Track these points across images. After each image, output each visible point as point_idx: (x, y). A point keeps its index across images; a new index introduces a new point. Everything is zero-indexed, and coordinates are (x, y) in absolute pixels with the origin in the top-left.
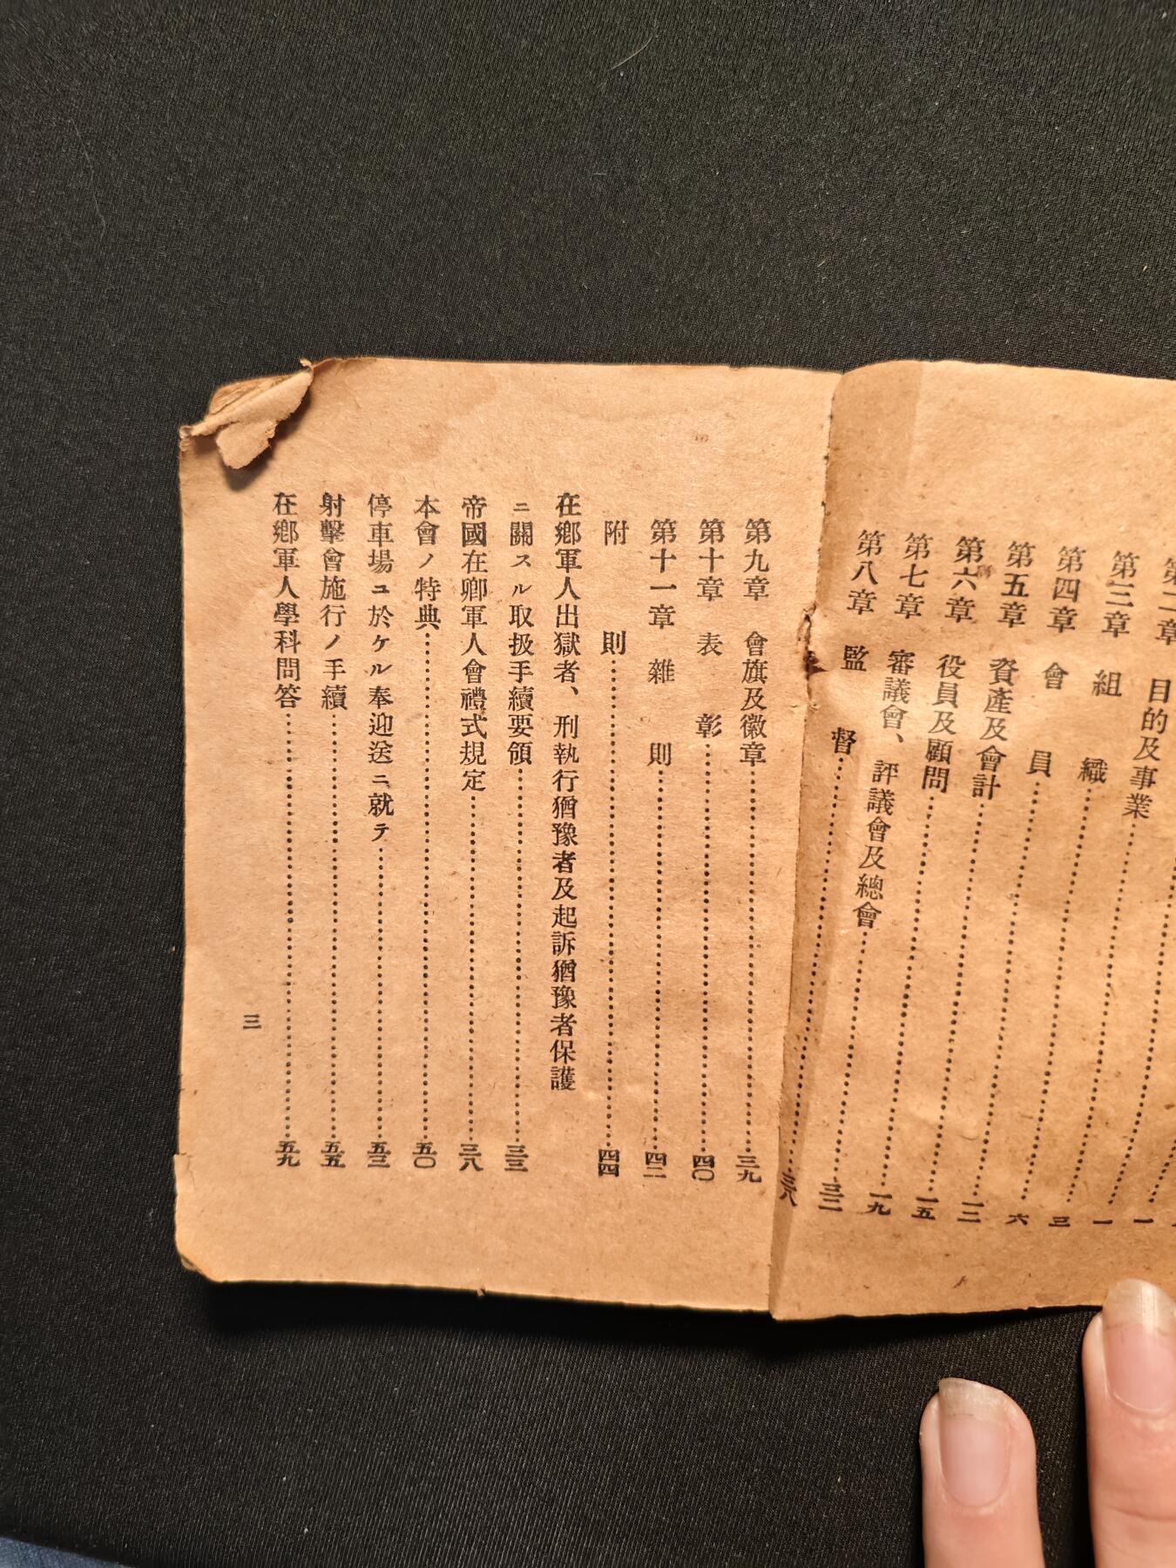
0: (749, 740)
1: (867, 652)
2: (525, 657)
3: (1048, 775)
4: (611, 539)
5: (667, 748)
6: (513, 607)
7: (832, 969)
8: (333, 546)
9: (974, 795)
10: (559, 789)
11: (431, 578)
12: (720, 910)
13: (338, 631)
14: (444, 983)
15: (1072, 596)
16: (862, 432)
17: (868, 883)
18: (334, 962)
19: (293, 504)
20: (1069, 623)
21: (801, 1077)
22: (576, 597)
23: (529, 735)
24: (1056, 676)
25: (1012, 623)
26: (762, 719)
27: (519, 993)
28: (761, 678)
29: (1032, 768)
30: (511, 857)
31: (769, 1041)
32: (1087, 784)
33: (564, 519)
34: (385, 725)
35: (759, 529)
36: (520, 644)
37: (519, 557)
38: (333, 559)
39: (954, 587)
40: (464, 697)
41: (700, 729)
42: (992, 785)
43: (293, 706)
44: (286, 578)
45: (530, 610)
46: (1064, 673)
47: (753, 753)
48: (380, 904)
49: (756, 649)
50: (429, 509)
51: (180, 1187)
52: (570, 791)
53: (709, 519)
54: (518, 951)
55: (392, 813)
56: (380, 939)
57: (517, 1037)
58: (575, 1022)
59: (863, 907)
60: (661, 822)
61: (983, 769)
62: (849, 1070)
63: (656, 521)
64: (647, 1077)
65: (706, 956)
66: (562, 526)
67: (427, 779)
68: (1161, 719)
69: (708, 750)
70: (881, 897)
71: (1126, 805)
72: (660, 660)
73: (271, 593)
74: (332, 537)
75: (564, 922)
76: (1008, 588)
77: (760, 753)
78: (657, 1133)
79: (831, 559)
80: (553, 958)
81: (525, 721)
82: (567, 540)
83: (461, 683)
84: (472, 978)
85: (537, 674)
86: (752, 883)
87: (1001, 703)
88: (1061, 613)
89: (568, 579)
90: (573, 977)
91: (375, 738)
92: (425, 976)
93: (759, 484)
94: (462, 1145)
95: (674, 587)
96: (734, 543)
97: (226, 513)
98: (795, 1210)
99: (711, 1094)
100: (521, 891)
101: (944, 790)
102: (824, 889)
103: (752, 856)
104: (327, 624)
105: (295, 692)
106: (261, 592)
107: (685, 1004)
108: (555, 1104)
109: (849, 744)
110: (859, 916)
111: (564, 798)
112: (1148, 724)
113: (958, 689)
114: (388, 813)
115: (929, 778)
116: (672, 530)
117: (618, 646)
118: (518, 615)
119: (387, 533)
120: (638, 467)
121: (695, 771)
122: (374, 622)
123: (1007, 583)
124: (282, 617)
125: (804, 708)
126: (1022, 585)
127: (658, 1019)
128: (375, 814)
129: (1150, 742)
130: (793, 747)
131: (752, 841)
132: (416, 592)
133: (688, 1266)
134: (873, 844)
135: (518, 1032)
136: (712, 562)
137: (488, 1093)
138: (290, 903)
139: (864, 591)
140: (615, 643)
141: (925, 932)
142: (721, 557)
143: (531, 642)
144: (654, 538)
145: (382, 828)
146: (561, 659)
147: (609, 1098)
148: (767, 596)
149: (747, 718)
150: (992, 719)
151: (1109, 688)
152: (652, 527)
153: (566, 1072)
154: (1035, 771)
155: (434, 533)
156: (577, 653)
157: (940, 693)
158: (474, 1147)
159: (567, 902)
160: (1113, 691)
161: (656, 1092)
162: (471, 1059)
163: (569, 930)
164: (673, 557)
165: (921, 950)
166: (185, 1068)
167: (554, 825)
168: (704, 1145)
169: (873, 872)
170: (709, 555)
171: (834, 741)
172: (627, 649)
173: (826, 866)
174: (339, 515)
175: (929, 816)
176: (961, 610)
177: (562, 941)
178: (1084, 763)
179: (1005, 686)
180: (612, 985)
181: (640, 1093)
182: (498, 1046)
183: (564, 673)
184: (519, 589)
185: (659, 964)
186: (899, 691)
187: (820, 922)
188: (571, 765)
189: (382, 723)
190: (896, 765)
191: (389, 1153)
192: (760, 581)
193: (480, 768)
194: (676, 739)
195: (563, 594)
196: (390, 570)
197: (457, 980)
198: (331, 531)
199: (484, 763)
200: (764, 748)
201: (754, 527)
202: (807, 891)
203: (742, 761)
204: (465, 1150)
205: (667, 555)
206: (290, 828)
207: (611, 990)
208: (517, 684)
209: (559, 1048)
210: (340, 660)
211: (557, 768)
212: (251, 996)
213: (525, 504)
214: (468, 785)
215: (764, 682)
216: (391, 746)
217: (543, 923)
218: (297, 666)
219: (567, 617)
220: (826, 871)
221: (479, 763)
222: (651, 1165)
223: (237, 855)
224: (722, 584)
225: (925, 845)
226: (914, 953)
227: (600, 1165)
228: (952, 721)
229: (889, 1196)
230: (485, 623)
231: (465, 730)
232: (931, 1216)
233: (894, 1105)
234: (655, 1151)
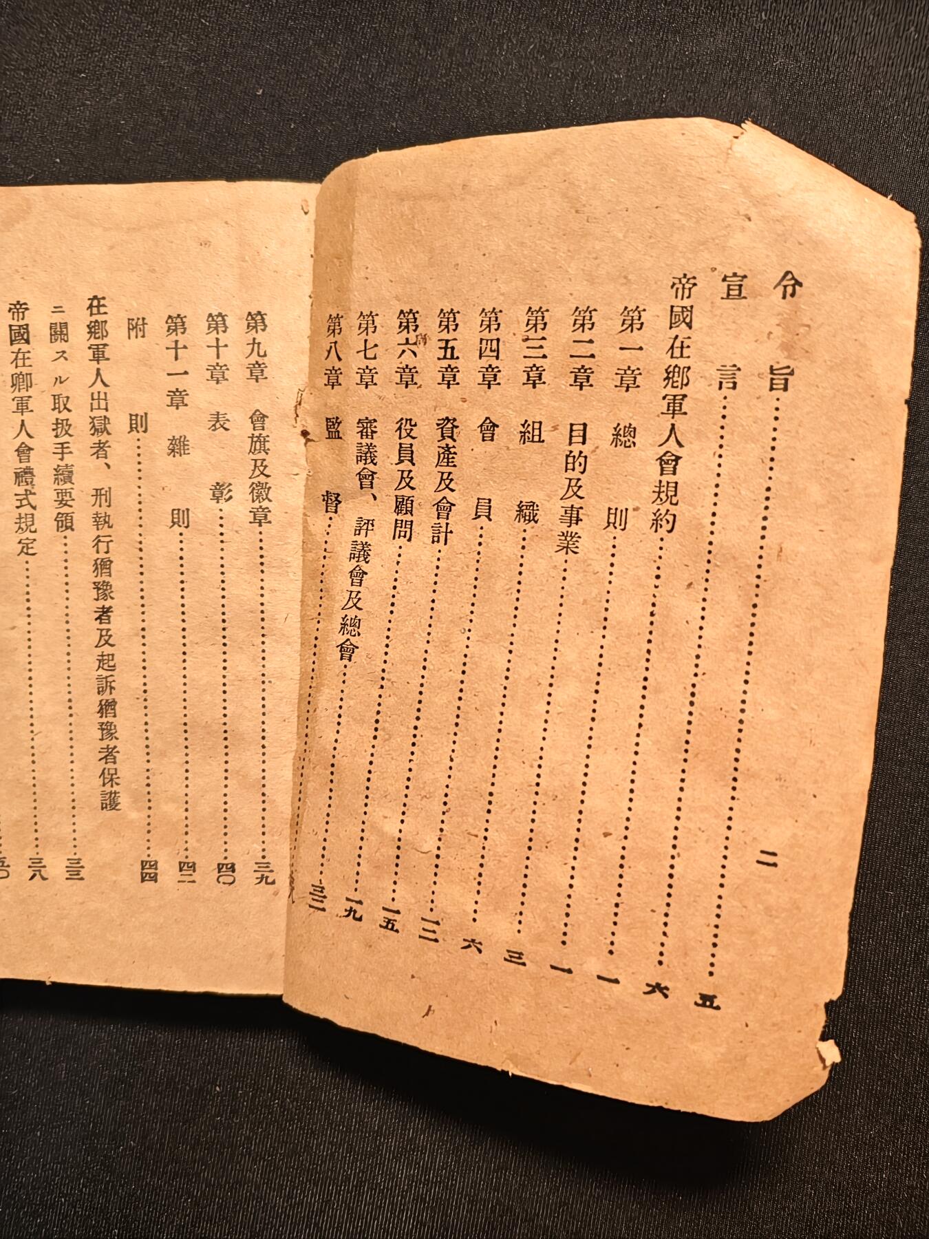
0: (257, 505)
2: (66, 438)
3: (490, 520)
4: (133, 334)
5: (186, 513)
6: (54, 396)
7: (320, 698)
9: (433, 542)
10: (98, 552)
12: (237, 652)
14: (10, 721)
15: (495, 354)
17: (348, 622)
20: (495, 380)
22: (106, 385)
23: (71, 506)
24: (489, 429)
25: (449, 384)
26: (267, 486)
27: (72, 728)
28: (265, 450)
29: (476, 514)
30: (60, 613)
31: (280, 763)
32: (522, 525)
33: (94, 318)
35: (256, 320)
36: (61, 427)
37: (57, 352)
39: (400, 356)
40: (17, 475)
41: (214, 495)
42: (446, 532)
45: (68, 398)
46: (495, 426)
47: (260, 515)
49: (258, 425)
52: (107, 552)
53: (215, 313)
54: (69, 693)
57: (71, 766)
58: (118, 752)
59: (344, 643)
60: (183, 577)
61: (438, 518)
62: (331, 786)
63: (170, 317)
64: (179, 797)
65: (225, 692)
66: (93, 324)
68: (582, 460)
69: (221, 514)
70: (359, 634)
71: (558, 543)
72: (177, 437)
75: (106, 667)
76: (441, 353)
77: (266, 515)
78: (188, 845)
80: (96, 698)
81: (68, 494)
83: (13, 463)
84: (32, 717)
85: (76, 453)
86: (263, 628)
87: (448, 458)
88: (487, 371)
89: (98, 370)
90: (115, 713)
93: (254, 280)
94: (31, 859)
95: (186, 373)
96: (236, 332)
98: (293, 906)
99: (230, 810)
100: (70, 642)
101: (409, 540)
102: (316, 629)
103: (262, 604)
107: (209, 733)
108: (105, 823)
109: (336, 505)
110: (341, 651)
111: (103, 559)
112: (570, 466)
113: (414, 448)
115: (398, 529)
116: (183, 323)
117: (142, 426)
118: (59, 403)
120: (154, 271)
121: (212, 532)
123: (440, 348)
125: (304, 475)
126: (453, 348)
129: (573, 483)
130: (296, 509)
131: (262, 592)
133: (215, 957)
134: (353, 589)
135: (72, 762)
136: (218, 351)
137: (50, 814)
139: (333, 368)
140: (139, 423)
141: (393, 664)
142: (226, 346)
143: (70, 425)
144: (168, 331)
146: (95, 439)
147: (149, 816)
149: (254, 486)
150: (443, 473)
151: (533, 436)
152: (167, 322)
153: (113, 795)
154: (480, 516)
156: (109, 433)
157: (400, 454)
158: (40, 860)
159: (107, 650)
160: (536, 438)
161: (187, 810)
162: (34, 786)
163: (110, 673)
164: (185, 347)
165: (389, 680)
167: (94, 583)
168: (227, 855)
169: (352, 613)
170: (215, 345)
171: (324, 503)
172: (149, 428)
173: (319, 610)
175: (398, 563)
176: (408, 376)
177: (104, 683)
178: (519, 506)
179: (451, 443)
180: (147, 719)
181: (174, 811)
182: (56, 774)
183: (98, 451)
184: (59, 380)
186: (368, 455)
187: (314, 658)
188: (106, 531)
190: (373, 520)
192: (260, 366)
193: (32, 536)
194: (193, 505)
195: (94, 383)
197: (20, 719)
199: (35, 532)
200: (270, 511)
201: (253, 319)
202: (307, 633)
203: (250, 522)
204: (33, 863)
205: (180, 345)
207: (146, 724)
208: (60, 463)
209: (106, 776)
211: (96, 533)
213: (61, 307)
214: (22, 551)
215: (267, 453)
217: (87, 664)
219: (99, 403)
220: (319, 614)
221: (31, 532)
222: (184, 872)
225: (395, 588)
226: (383, 683)
227: (142, 873)
228: (412, 478)
229: (360, 902)
230: (32, 411)
231: (18, 504)
232: (395, 929)
233: (365, 818)
234: (187, 861)
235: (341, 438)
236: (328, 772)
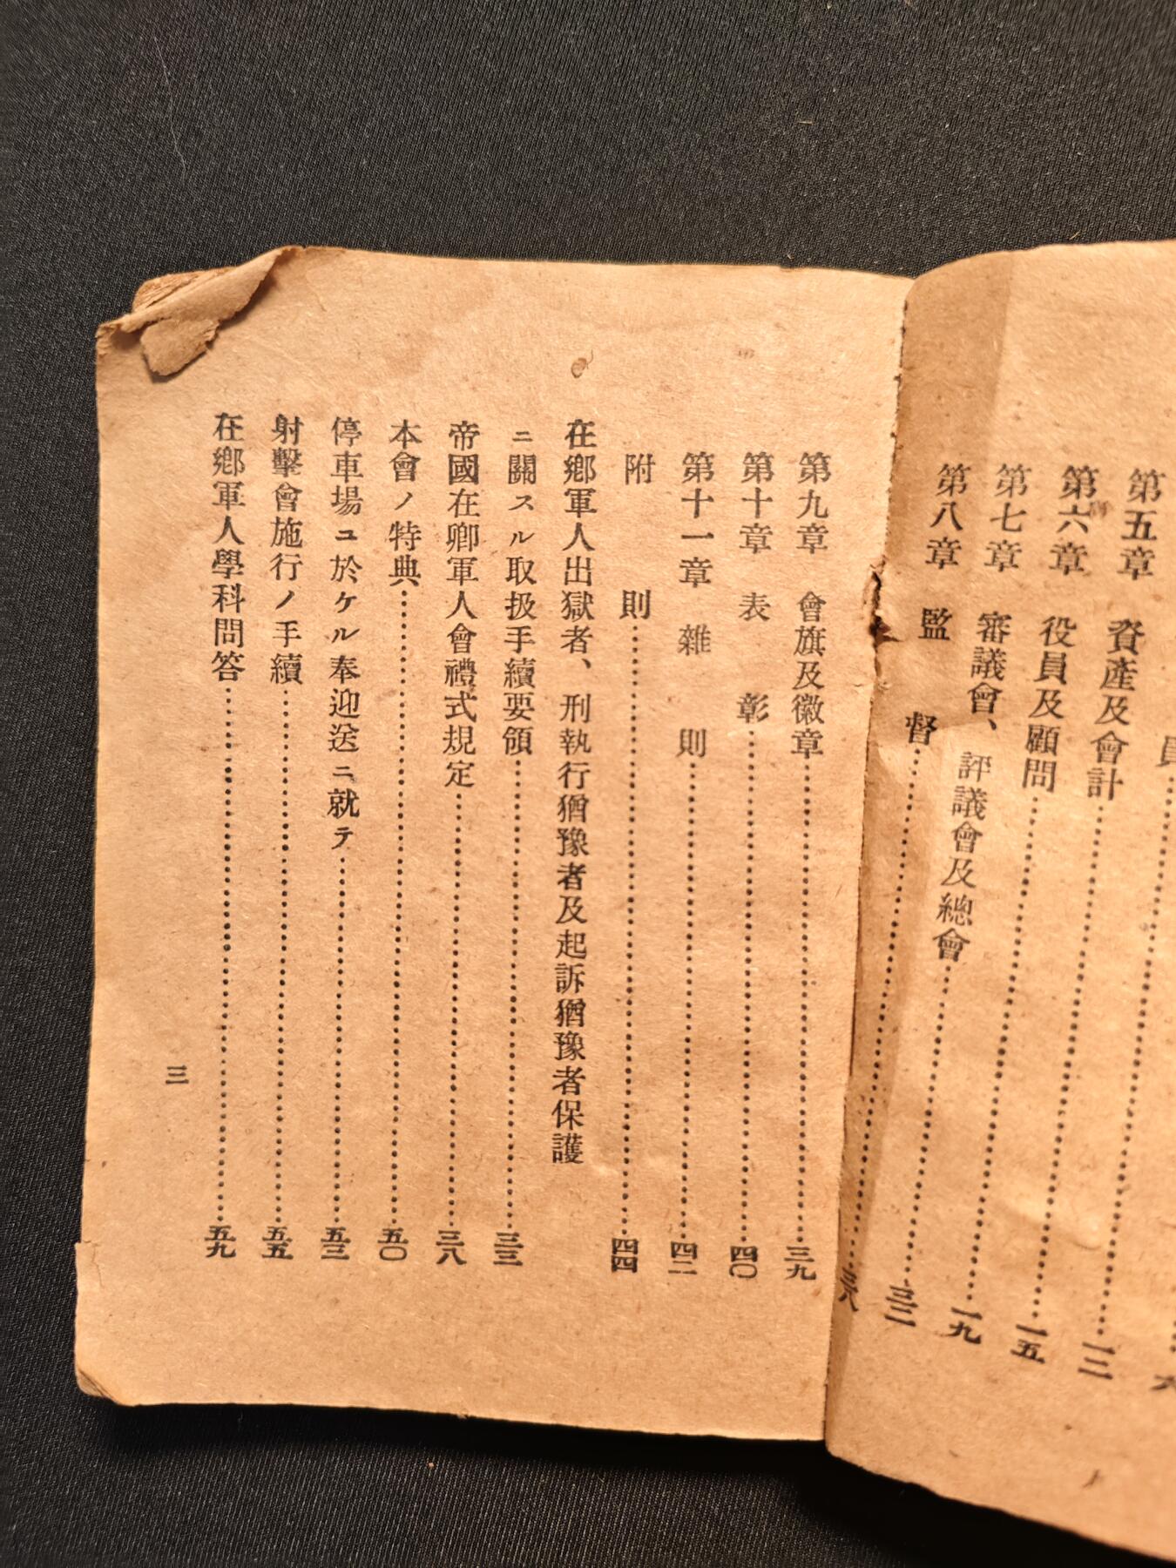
0: (802, 727)
1: (951, 616)
2: (526, 621)
4: (633, 477)
5: (701, 736)
6: (511, 559)
7: (906, 1012)
8: (287, 480)
9: (1090, 795)
10: (566, 786)
11: (409, 523)
12: (766, 938)
13: (292, 586)
14: (419, 1027)
16: (942, 345)
17: (952, 904)
18: (281, 1000)
19: (239, 427)
21: (866, 1148)
22: (590, 548)
23: (528, 719)
25: (1136, 574)
26: (819, 700)
27: (513, 1040)
28: (818, 650)
29: (1163, 759)
30: (505, 871)
31: (826, 1102)
33: (575, 452)
34: (349, 704)
35: (816, 465)
36: (519, 605)
37: (518, 498)
38: (287, 496)
39: (1061, 530)
40: (449, 670)
41: (743, 711)
42: (1112, 782)
43: (235, 679)
44: (228, 519)
47: (807, 742)
48: (341, 928)
49: (811, 613)
50: (408, 437)
51: (83, 1284)
52: (579, 788)
53: (756, 452)
54: (513, 988)
55: (357, 815)
56: (340, 972)
57: (510, 1096)
58: (583, 1077)
59: (945, 934)
60: (693, 828)
61: (1100, 760)
62: (926, 1143)
63: (689, 455)
64: (674, 1147)
65: (748, 996)
66: (573, 460)
67: (401, 772)
69: (751, 738)
70: (970, 923)
72: (693, 626)
73: (209, 537)
74: (286, 469)
75: (571, 952)
76: (1130, 530)
77: (816, 743)
78: (686, 1218)
79: (904, 502)
80: (554, 998)
81: (525, 702)
82: (579, 477)
83: (445, 652)
84: (455, 1021)
85: (540, 643)
86: (805, 904)
87: (1122, 677)
89: (579, 526)
90: (582, 1020)
91: (337, 720)
92: (396, 1018)
93: (816, 409)
94: (441, 1232)
95: (710, 536)
96: (785, 481)
97: (155, 436)
98: (856, 1316)
99: (754, 1169)
100: (518, 913)
101: (1051, 789)
102: (897, 911)
103: (806, 870)
104: (278, 577)
105: (237, 660)
106: (196, 535)
107: (722, 1055)
108: (558, 1182)
109: (928, 733)
110: (940, 945)
111: (572, 797)
113: (1067, 660)
114: (352, 814)
115: (1031, 774)
116: (709, 465)
117: (641, 609)
118: (517, 569)
119: (355, 466)
120: (667, 388)
121: (735, 764)
122: (338, 576)
123: (1128, 523)
124: (222, 567)
125: (871, 687)
126: (1148, 525)
127: (687, 1074)
128: (336, 815)
130: (857, 736)
131: (806, 852)
132: (391, 540)
133: (723, 1385)
134: (958, 855)
135: (512, 1090)
136: (758, 506)
137: (473, 1167)
138: (227, 926)
139: (945, 539)
140: (637, 604)
141: (1028, 969)
142: (770, 499)
143: (533, 603)
144: (686, 475)
145: (344, 833)
146: (570, 624)
147: (625, 1174)
148: (826, 548)
149: (800, 699)
152: (684, 462)
153: (572, 1141)
154: (1168, 763)
155: (414, 467)
156: (590, 617)
157: (1043, 666)
158: (456, 1234)
159: (574, 927)
161: (685, 1166)
162: (453, 1123)
163: (577, 961)
164: (710, 499)
165: (1023, 993)
166: (91, 1133)
167: (559, 830)
168: (744, 1234)
169: (958, 891)
170: (754, 497)
171: (909, 729)
172: (652, 612)
173: (899, 883)
174: (296, 442)
175: (1032, 822)
176: (1070, 558)
177: (568, 976)
179: (1128, 655)
180: (630, 1031)
181: (665, 1167)
182: (486, 1107)
183: (573, 641)
184: (519, 537)
185: (689, 1005)
186: (992, 665)
187: (890, 953)
188: (582, 756)
189: (346, 702)
190: (989, 758)
191: (348, 1241)
192: (817, 530)
193: (468, 759)
194: (712, 724)
195: (572, 544)
196: (358, 512)
197: (435, 1024)
198: (285, 462)
199: (473, 752)
200: (821, 737)
201: (810, 463)
202: (874, 914)
203: (793, 752)
204: (444, 1238)
205: (703, 496)
206: (228, 831)
207: (629, 1037)
208: (515, 655)
209: (563, 1111)
210: (295, 622)
211: (562, 759)
212: (177, 1043)
213: (527, 433)
214: (452, 779)
215: (821, 654)
216: (356, 730)
217: (543, 951)
218: (241, 630)
219: (578, 572)
220: (900, 889)
221: (466, 752)
222: (678, 1259)
223: (162, 865)
224: (771, 533)
225: (1028, 858)
226: (1012, 996)
227: (613, 1258)
228: (1059, 702)
229: (978, 1316)
230: (476, 579)
231: (450, 711)
232: (1038, 1356)
233: (984, 1193)
234: (684, 1241)
235: (948, 639)
236: (921, 1123)
